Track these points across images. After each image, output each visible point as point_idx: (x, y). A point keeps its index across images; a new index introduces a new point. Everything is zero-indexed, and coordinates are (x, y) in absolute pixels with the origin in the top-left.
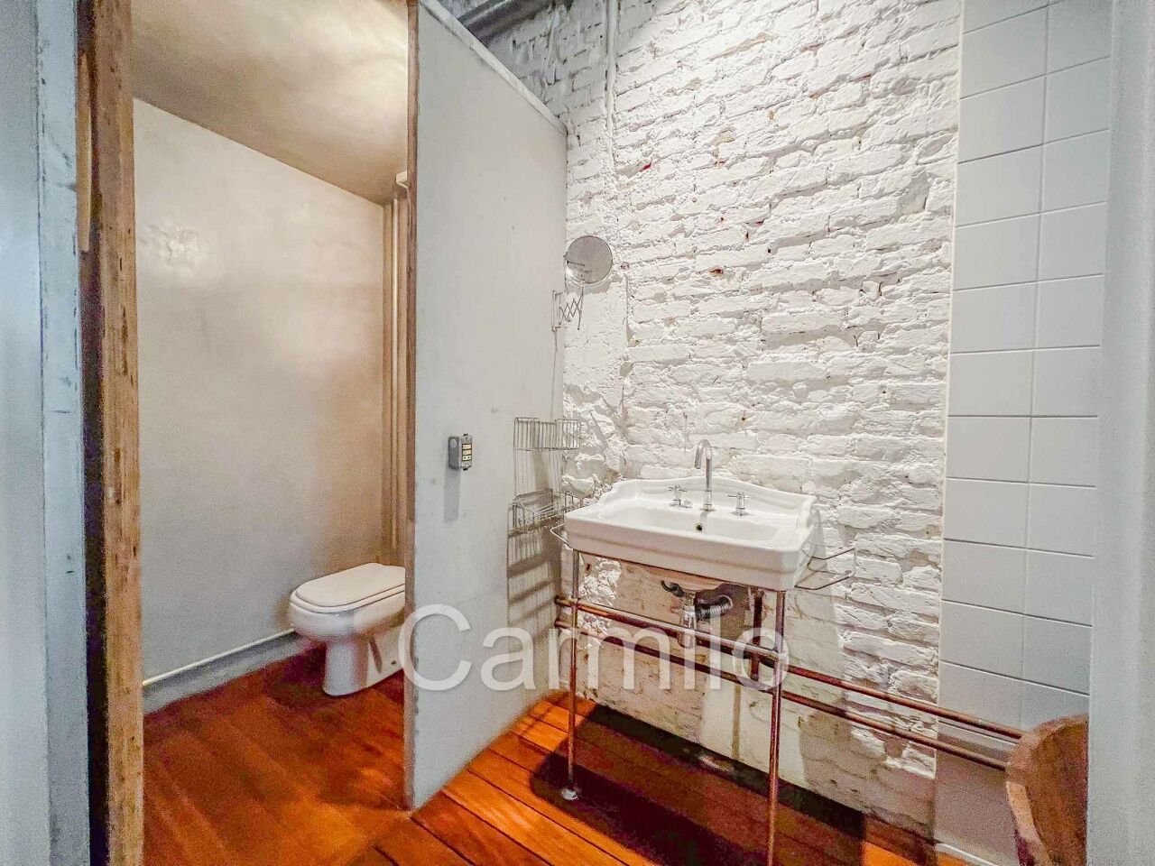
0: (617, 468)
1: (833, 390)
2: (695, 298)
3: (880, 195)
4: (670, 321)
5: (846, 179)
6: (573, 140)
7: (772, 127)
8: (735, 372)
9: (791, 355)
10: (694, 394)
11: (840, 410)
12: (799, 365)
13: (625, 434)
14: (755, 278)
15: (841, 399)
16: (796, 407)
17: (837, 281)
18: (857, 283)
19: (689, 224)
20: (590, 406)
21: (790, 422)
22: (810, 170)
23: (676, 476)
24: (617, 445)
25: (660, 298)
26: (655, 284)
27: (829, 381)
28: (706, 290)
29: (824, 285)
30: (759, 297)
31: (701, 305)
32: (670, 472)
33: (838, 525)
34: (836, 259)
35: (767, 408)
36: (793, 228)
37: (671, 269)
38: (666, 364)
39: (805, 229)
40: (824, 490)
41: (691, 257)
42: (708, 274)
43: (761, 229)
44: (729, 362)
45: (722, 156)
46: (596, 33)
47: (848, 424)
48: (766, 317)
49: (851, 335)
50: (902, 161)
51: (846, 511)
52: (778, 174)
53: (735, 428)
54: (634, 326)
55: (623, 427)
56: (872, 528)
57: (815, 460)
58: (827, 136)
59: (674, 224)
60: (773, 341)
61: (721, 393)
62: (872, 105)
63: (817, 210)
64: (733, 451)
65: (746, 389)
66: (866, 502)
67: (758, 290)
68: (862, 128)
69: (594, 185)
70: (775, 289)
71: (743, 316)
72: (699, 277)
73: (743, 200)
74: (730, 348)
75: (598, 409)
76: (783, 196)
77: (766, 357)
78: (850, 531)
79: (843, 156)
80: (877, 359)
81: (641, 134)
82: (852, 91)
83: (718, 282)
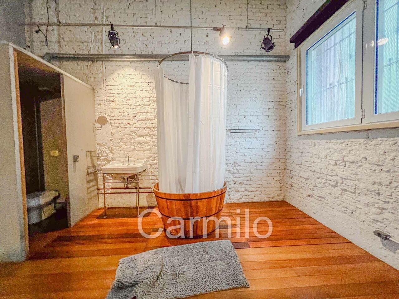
0: (110, 159)
1: (148, 144)
2: (125, 128)
3: (152, 116)
4: (120, 131)
5: (147, 112)
6: (95, 91)
7: (136, 101)
8: (132, 141)
9: (141, 138)
10: (126, 145)
11: (149, 147)
12: (143, 140)
13: (112, 153)
14: (135, 126)
15: (149, 145)
16: (143, 147)
17: (147, 128)
18: (149, 128)
19: (123, 114)
20: (104, 147)
21: (142, 149)
22: (142, 110)
23: (123, 160)
24: (110, 155)
25: (118, 127)
26: (117, 124)
27: (147, 143)
28: (126, 126)
29: (145, 128)
30: (136, 129)
31: (126, 129)
32: (122, 159)
33: (149, 165)
34: (147, 124)
35: (138, 147)
36: (140, 118)
37: (120, 122)
38: (120, 139)
39: (142, 119)
40: (148, 159)
41: (123, 120)
42: (127, 124)
43: (135, 117)
44: (131, 139)
45: (128, 104)
46: (100, 71)
47: (150, 149)
48: (137, 132)
49: (149, 136)
50: (154, 111)
51: (150, 162)
52: (138, 109)
53: (133, 150)
54: (112, 132)
55: (111, 151)
56: (154, 164)
57: (146, 155)
58: (144, 105)
59: (120, 114)
60: (139, 136)
61: (131, 144)
62: (150, 102)
63: (144, 116)
64: (133, 154)
65: (135, 144)
66: (153, 160)
67: (136, 128)
68: (149, 105)
70: (138, 128)
71: (133, 132)
72: (125, 124)
73: (132, 112)
74: (131, 137)
76: (139, 113)
77: (138, 138)
78: (151, 165)
79: (147, 109)
80: (153, 140)
81: (112, 95)
82: (147, 99)
83: (129, 125)
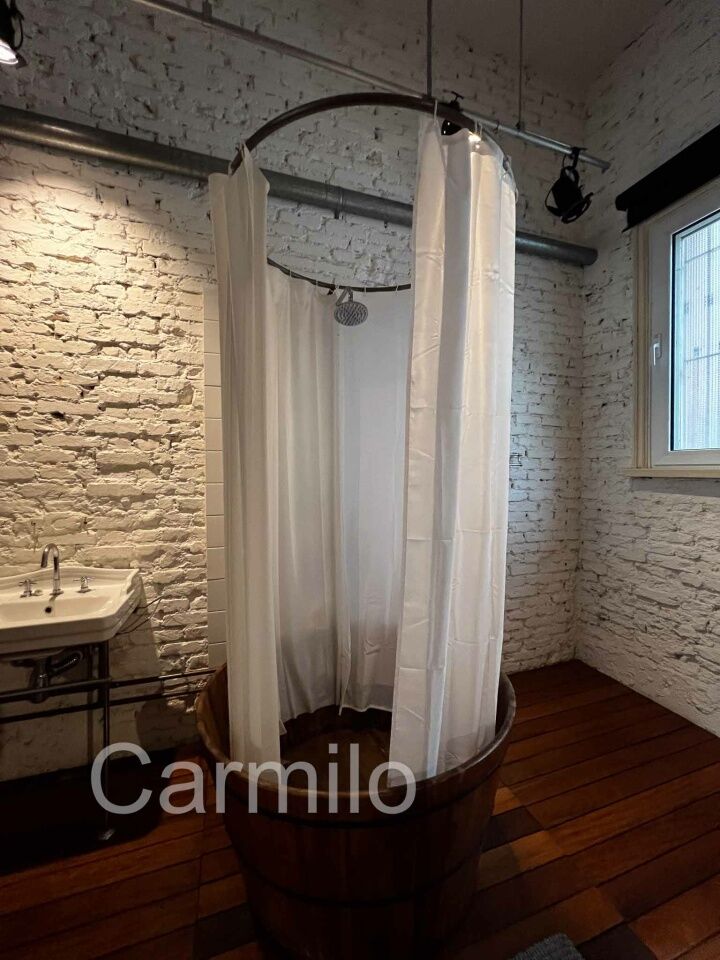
1: (147, 502)
2: (39, 433)
3: (168, 390)
4: (14, 448)
5: (147, 375)
7: (97, 325)
8: (75, 490)
9: (117, 480)
10: (41, 505)
11: (152, 514)
12: (123, 487)
14: (89, 424)
15: (152, 507)
16: (123, 513)
17: (145, 436)
18: (156, 438)
19: (30, 374)
21: (120, 523)
22: (126, 362)
23: (27, 572)
27: (143, 497)
28: (47, 428)
29: (138, 436)
30: (93, 439)
31: (43, 438)
32: (20, 568)
33: (153, 584)
34: (145, 422)
35: (103, 515)
36: (116, 397)
37: (14, 405)
38: (11, 482)
39: (124, 400)
40: (144, 564)
41: (32, 399)
42: (50, 416)
43: (92, 392)
44: (71, 482)
45: (58, 330)
47: (156, 522)
48: (99, 453)
49: (156, 469)
50: (179, 374)
51: (157, 574)
52: (103, 357)
53: (79, 529)
56: (172, 582)
57: (138, 546)
58: (135, 345)
59: (15, 371)
60: (105, 469)
61: (66, 505)
62: (162, 336)
63: (132, 389)
64: (78, 547)
65: (86, 502)
66: (169, 567)
67: (92, 434)
68: (156, 348)
70: (105, 435)
71: (82, 451)
73: (78, 368)
74: (72, 473)
76: (108, 373)
77: (101, 480)
78: (159, 586)
79: (145, 361)
80: (171, 484)
83: (59, 423)
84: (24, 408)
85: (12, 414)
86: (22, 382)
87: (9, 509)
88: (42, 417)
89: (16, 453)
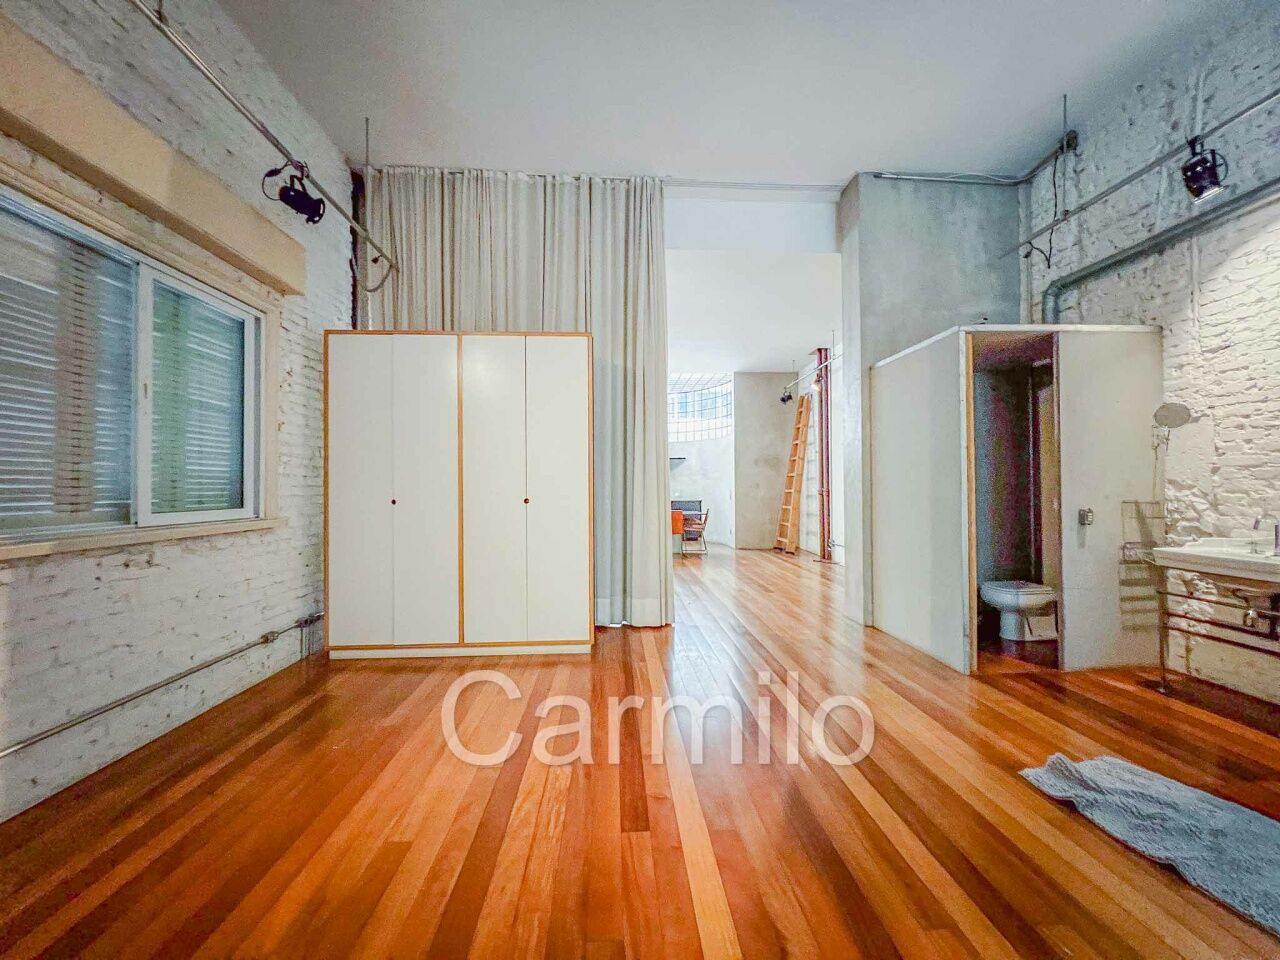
0: (1211, 531)
2: (1268, 427)
4: (1249, 441)
6: (1166, 332)
10: (1270, 486)
13: (1216, 510)
19: (1261, 383)
20: (1187, 492)
24: (1211, 517)
25: (1241, 427)
26: (1235, 419)
31: (1272, 431)
37: (1250, 408)
38: (1247, 467)
41: (1263, 402)
46: (1182, 270)
54: (1220, 444)
55: (1214, 506)
59: (1249, 383)
69: (1184, 359)
75: (1194, 494)
81: (1221, 329)
84: (1256, 410)
85: (1247, 416)
86: (1256, 390)
87: (1245, 487)
88: (1271, 415)
89: (1251, 445)
